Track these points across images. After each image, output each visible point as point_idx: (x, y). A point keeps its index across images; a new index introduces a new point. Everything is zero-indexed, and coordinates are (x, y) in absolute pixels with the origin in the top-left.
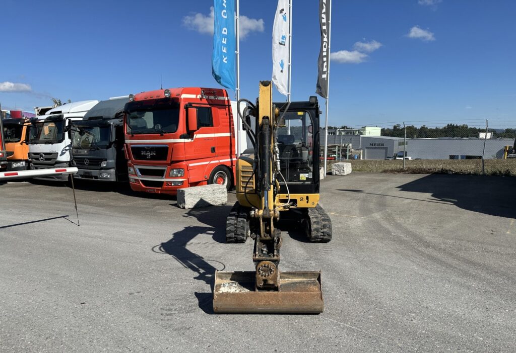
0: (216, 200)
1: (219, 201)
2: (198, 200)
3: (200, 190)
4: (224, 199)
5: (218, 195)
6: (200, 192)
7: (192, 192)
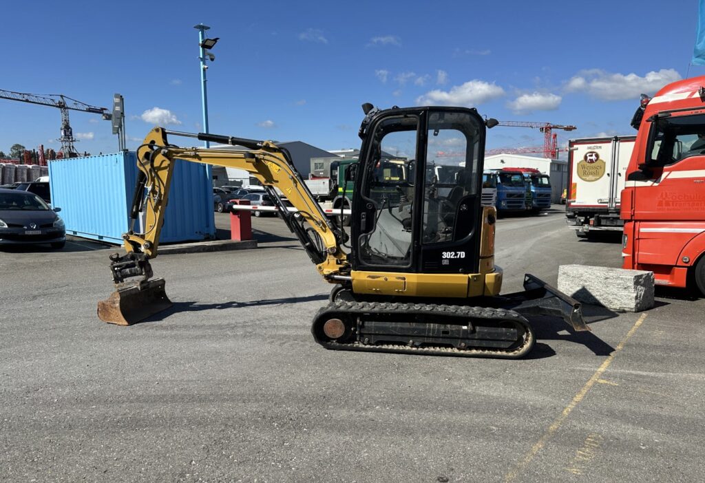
0: (610, 297)
1: (616, 301)
2: (578, 289)
3: (583, 272)
4: (627, 302)
5: (615, 290)
6: (582, 275)
7: (570, 272)
